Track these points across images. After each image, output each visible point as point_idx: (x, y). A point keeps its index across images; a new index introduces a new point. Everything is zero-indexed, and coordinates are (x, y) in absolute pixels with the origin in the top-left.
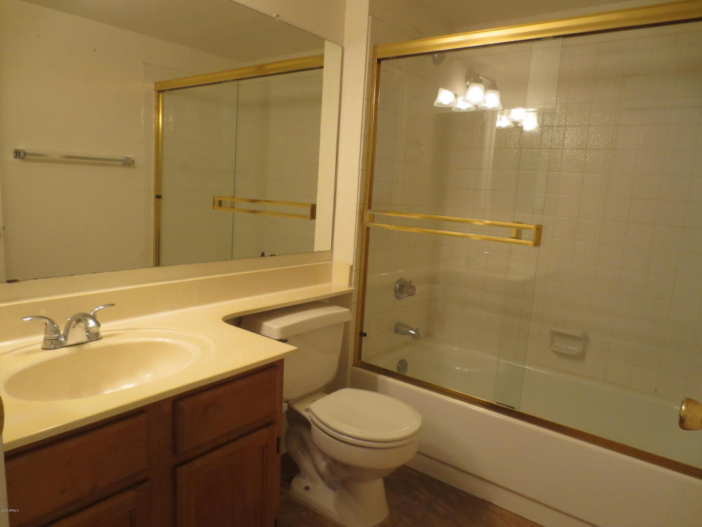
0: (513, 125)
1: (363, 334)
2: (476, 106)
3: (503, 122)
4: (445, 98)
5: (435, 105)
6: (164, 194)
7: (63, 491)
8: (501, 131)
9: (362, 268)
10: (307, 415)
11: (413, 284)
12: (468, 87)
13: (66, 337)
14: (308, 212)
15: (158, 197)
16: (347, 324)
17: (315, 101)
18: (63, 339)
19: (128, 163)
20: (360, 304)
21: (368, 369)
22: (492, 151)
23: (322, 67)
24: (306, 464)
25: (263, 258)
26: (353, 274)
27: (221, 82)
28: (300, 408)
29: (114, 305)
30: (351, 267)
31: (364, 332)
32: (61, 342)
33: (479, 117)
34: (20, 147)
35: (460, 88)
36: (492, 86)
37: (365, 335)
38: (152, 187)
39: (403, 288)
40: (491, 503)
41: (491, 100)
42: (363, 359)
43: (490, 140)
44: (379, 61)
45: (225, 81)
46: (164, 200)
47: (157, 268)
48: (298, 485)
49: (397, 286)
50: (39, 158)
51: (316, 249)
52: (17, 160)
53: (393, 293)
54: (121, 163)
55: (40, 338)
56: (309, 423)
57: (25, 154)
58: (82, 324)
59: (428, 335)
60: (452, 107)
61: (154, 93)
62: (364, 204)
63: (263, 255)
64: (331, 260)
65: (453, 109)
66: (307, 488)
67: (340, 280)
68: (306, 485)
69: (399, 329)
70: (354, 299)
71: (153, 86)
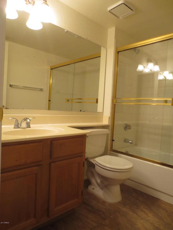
0: (164, 78)
1: (113, 140)
2: (151, 70)
3: (161, 77)
4: (140, 68)
5: (137, 70)
6: (51, 100)
7: (17, 161)
8: (160, 81)
9: (113, 118)
10: (94, 162)
11: (130, 125)
12: (148, 64)
13: (21, 126)
14: (95, 101)
15: (49, 101)
16: (108, 134)
17: (98, 71)
18: (20, 126)
19: (41, 90)
20: (112, 130)
21: (115, 152)
22: (157, 88)
23: (100, 56)
24: (93, 181)
25: (81, 112)
26: (110, 119)
27: (69, 64)
28: (92, 161)
29: (35, 118)
30: (109, 117)
31: (114, 139)
32: (19, 127)
33: (152, 75)
34: (12, 84)
35: (145, 64)
36: (156, 63)
37: (114, 140)
38: (48, 97)
39: (127, 127)
40: (159, 199)
41: (156, 68)
42: (113, 148)
43: (156, 84)
44: (118, 52)
45: (71, 64)
46: (51, 102)
47: (49, 111)
48: (90, 188)
49: (125, 126)
50: (17, 87)
51: (98, 111)
52: (10, 87)
53: (123, 128)
54: (39, 90)
55: (13, 126)
56: (94, 165)
57: (13, 85)
58: (25, 121)
59: (136, 145)
60: (143, 71)
61: (50, 70)
62: (114, 97)
63: (81, 111)
64: (103, 115)
65: (143, 72)
66: (93, 189)
67: (106, 121)
68: (92, 188)
69: (126, 141)
70: (110, 128)
71: (49, 68)
